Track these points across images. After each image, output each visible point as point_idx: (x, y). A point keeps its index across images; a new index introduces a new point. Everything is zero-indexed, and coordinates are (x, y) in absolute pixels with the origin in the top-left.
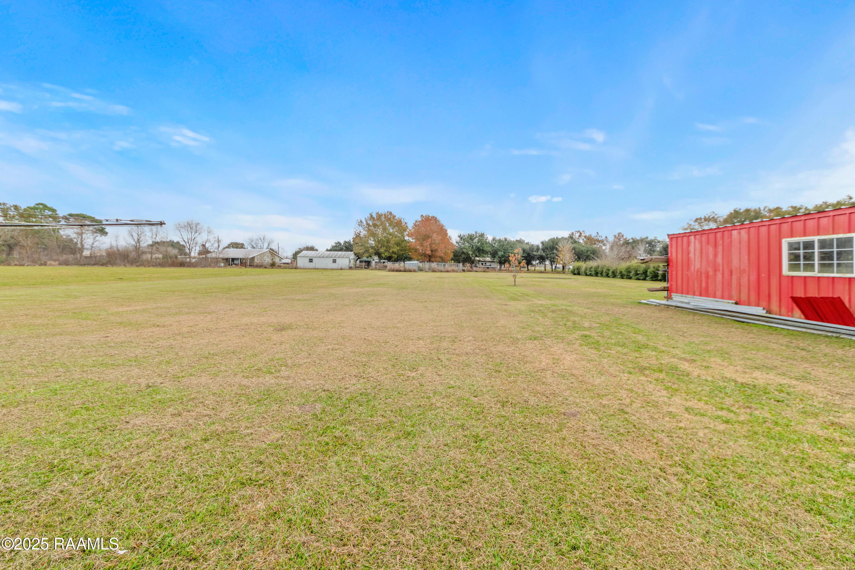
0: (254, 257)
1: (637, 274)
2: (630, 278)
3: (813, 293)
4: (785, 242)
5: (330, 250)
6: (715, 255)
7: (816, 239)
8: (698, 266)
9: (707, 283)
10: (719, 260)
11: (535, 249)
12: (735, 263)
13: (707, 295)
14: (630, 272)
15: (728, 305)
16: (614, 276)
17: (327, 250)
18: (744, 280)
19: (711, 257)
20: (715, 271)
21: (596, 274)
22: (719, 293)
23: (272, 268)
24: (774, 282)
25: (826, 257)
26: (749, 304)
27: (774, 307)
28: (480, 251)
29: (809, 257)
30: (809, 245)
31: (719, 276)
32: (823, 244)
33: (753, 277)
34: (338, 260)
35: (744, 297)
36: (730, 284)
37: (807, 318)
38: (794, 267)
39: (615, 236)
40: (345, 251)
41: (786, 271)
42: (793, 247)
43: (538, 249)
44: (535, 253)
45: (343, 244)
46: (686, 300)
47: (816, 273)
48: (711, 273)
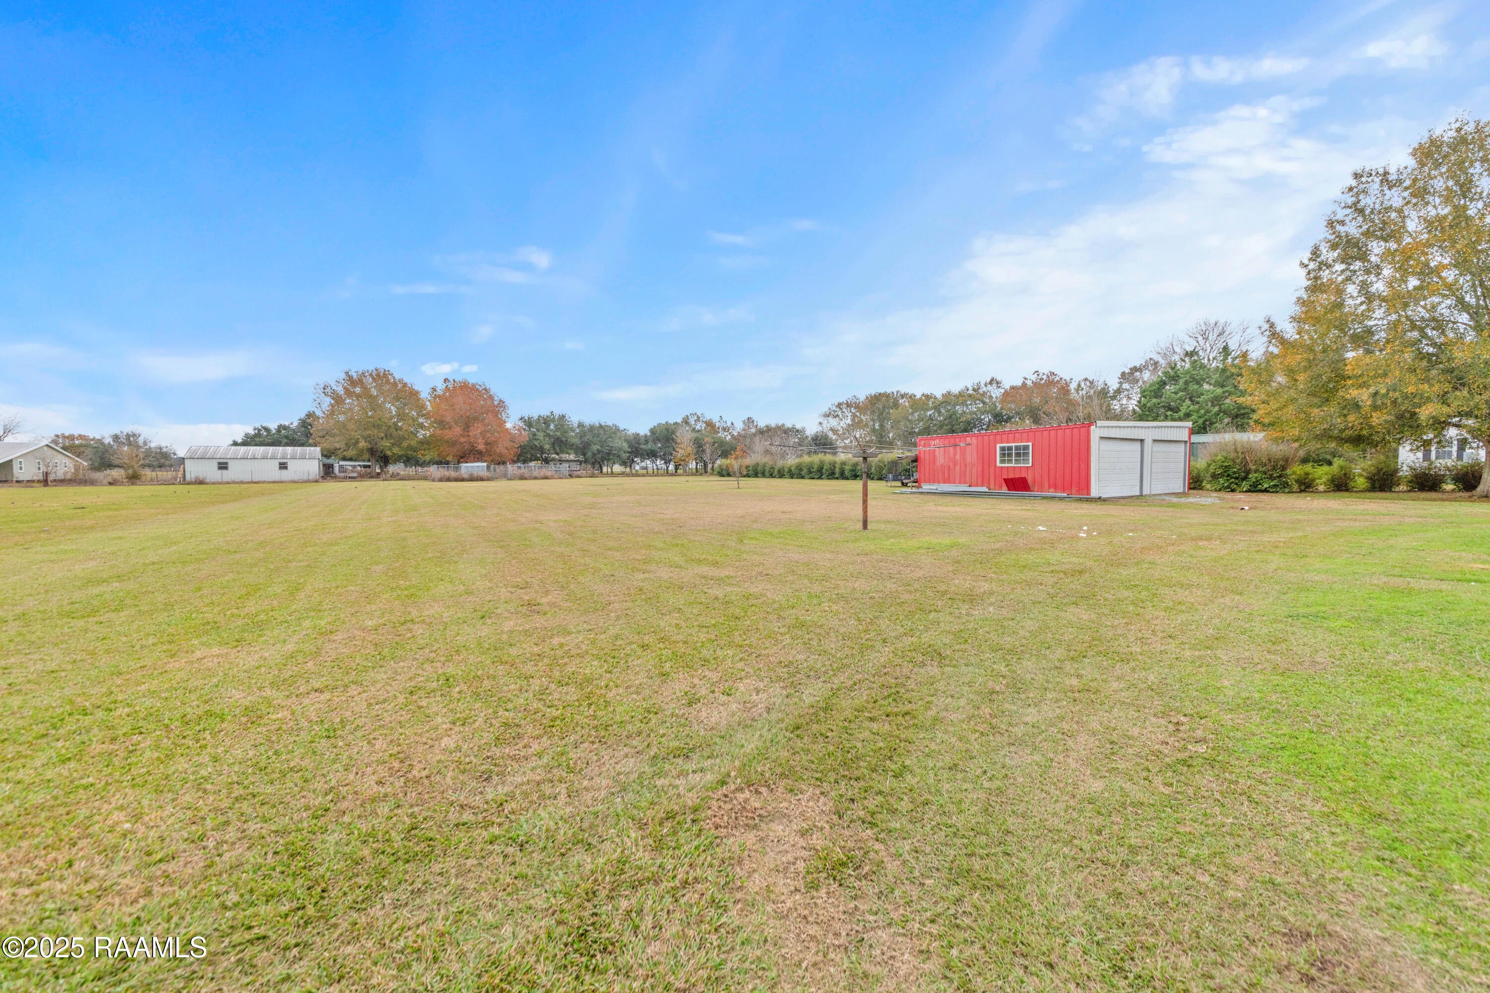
0: (11, 461)
1: (811, 472)
2: (803, 477)
3: (1011, 476)
4: (998, 446)
5: (244, 443)
6: (955, 454)
7: (1013, 445)
8: (942, 461)
9: (949, 474)
10: (958, 457)
11: (643, 440)
12: (968, 459)
13: (949, 483)
14: (801, 470)
15: (964, 488)
16: (781, 475)
17: (235, 444)
18: (974, 470)
19: (952, 454)
20: (955, 465)
21: (756, 475)
22: (957, 480)
23: (133, 484)
24: (992, 470)
25: (1018, 455)
26: (977, 486)
27: (992, 486)
28: (560, 444)
29: (1010, 455)
30: (1010, 449)
31: (958, 468)
32: (1017, 448)
33: (980, 469)
34: (291, 464)
35: (974, 482)
36: (965, 474)
37: (1009, 490)
38: (1002, 461)
39: (744, 422)
40: (287, 445)
41: (998, 464)
42: (1003, 449)
43: (647, 442)
44: (643, 447)
45: (274, 431)
46: (934, 487)
47: (1013, 465)
48: (952, 467)
